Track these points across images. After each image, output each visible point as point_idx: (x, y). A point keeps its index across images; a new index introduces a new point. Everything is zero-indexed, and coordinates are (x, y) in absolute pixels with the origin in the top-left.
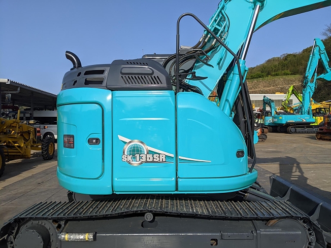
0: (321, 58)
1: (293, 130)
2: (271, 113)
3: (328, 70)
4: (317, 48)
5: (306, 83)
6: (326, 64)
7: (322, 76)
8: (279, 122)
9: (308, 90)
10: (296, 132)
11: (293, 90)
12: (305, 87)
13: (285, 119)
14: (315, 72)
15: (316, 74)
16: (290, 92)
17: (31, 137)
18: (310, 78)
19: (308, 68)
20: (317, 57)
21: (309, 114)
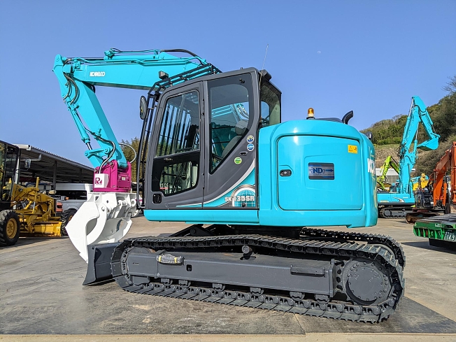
0: (422, 122)
1: (387, 213)
3: (432, 136)
4: (416, 108)
5: (403, 154)
6: (429, 128)
7: (424, 144)
9: (406, 161)
10: (391, 216)
11: (390, 163)
12: (401, 157)
15: (416, 141)
16: (387, 164)
17: (50, 207)
18: (408, 146)
19: (405, 134)
20: (417, 119)
21: (409, 192)
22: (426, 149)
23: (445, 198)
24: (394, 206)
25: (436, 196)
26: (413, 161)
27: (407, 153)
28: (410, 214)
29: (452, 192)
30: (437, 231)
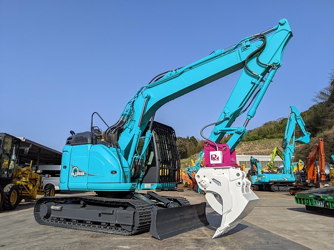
0: (297, 123)
1: (276, 188)
2: (257, 172)
3: (305, 134)
4: (293, 114)
5: (286, 146)
6: (303, 128)
7: (300, 139)
8: (263, 181)
9: (288, 151)
10: (279, 191)
11: (277, 152)
12: (284, 148)
13: (268, 178)
14: (293, 135)
15: (294, 137)
16: (275, 153)
17: (38, 183)
18: (289, 140)
19: (286, 132)
20: (294, 122)
21: (291, 173)
22: (301, 142)
23: (316, 177)
24: (281, 183)
25: (310, 176)
26: (293, 151)
27: (288, 146)
28: (292, 189)
29: (320, 173)
30: (311, 200)
